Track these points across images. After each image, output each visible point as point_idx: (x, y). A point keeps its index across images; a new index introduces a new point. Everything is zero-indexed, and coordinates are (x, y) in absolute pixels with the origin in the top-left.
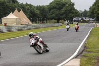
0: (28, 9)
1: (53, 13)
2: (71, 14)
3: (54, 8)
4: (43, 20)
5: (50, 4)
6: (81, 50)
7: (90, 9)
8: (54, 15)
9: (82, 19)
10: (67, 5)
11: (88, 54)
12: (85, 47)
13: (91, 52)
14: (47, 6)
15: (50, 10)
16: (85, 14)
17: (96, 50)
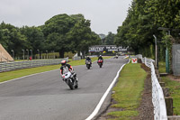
0: (6, 34)
1: (52, 40)
2: (84, 41)
3: (54, 30)
4: (35, 52)
5: (47, 23)
6: (105, 107)
7: (118, 30)
8: (53, 44)
9: (105, 49)
10: (77, 25)
11: (118, 113)
12: (112, 100)
13: (123, 109)
14: (42, 27)
15: (46, 35)
16: (110, 40)
17: (131, 105)
